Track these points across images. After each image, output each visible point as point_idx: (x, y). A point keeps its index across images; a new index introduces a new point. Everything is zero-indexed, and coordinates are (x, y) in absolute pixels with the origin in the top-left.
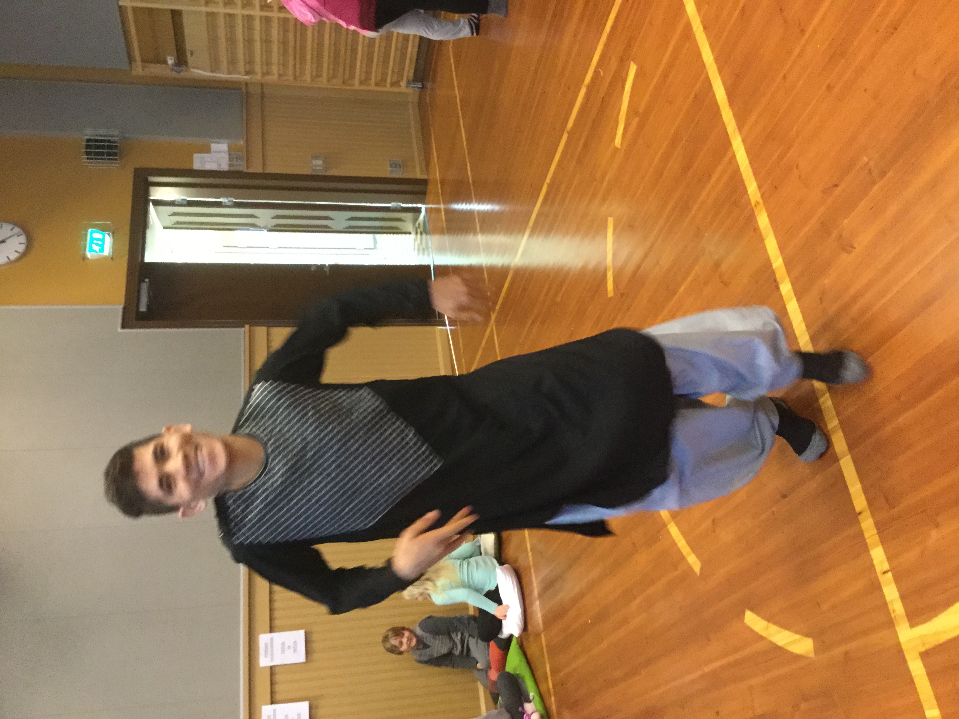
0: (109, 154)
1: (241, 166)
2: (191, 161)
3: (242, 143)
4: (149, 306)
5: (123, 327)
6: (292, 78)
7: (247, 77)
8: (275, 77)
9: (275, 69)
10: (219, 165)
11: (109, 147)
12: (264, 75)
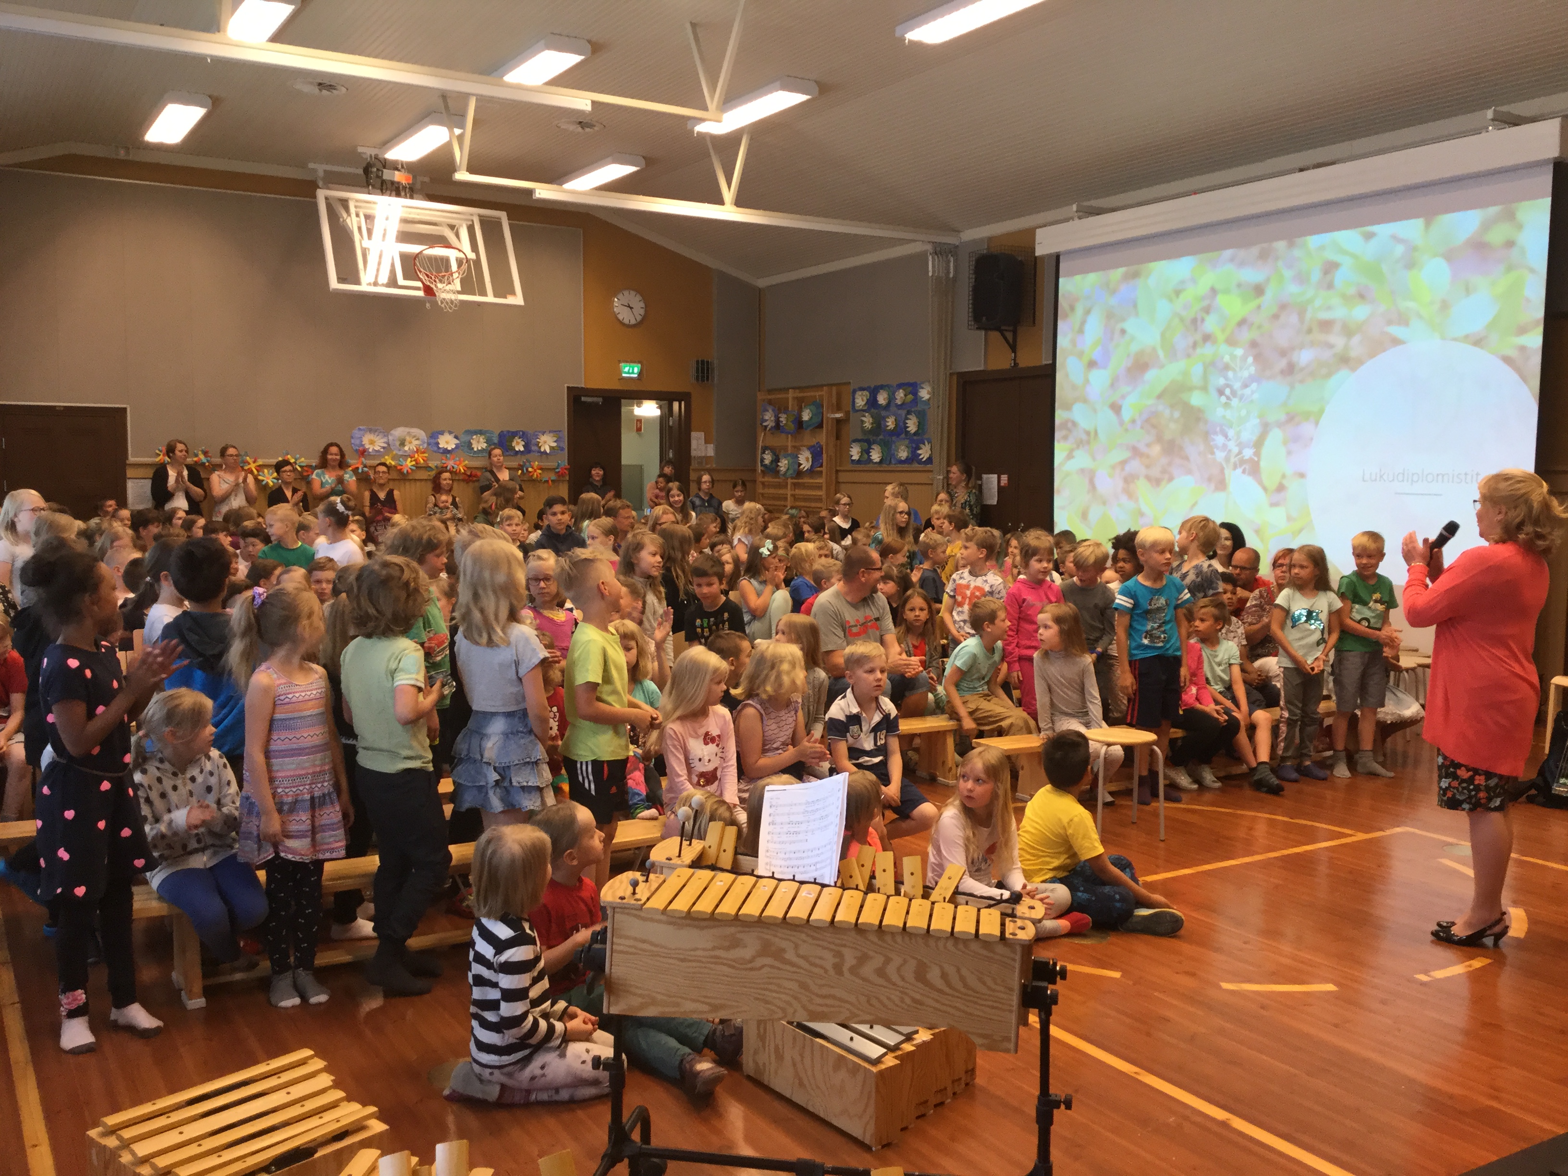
0: (697, 377)
1: (694, 465)
2: (697, 431)
4: (585, 402)
5: (568, 388)
7: (760, 471)
9: (767, 491)
10: (695, 450)
11: (703, 377)
12: (763, 483)
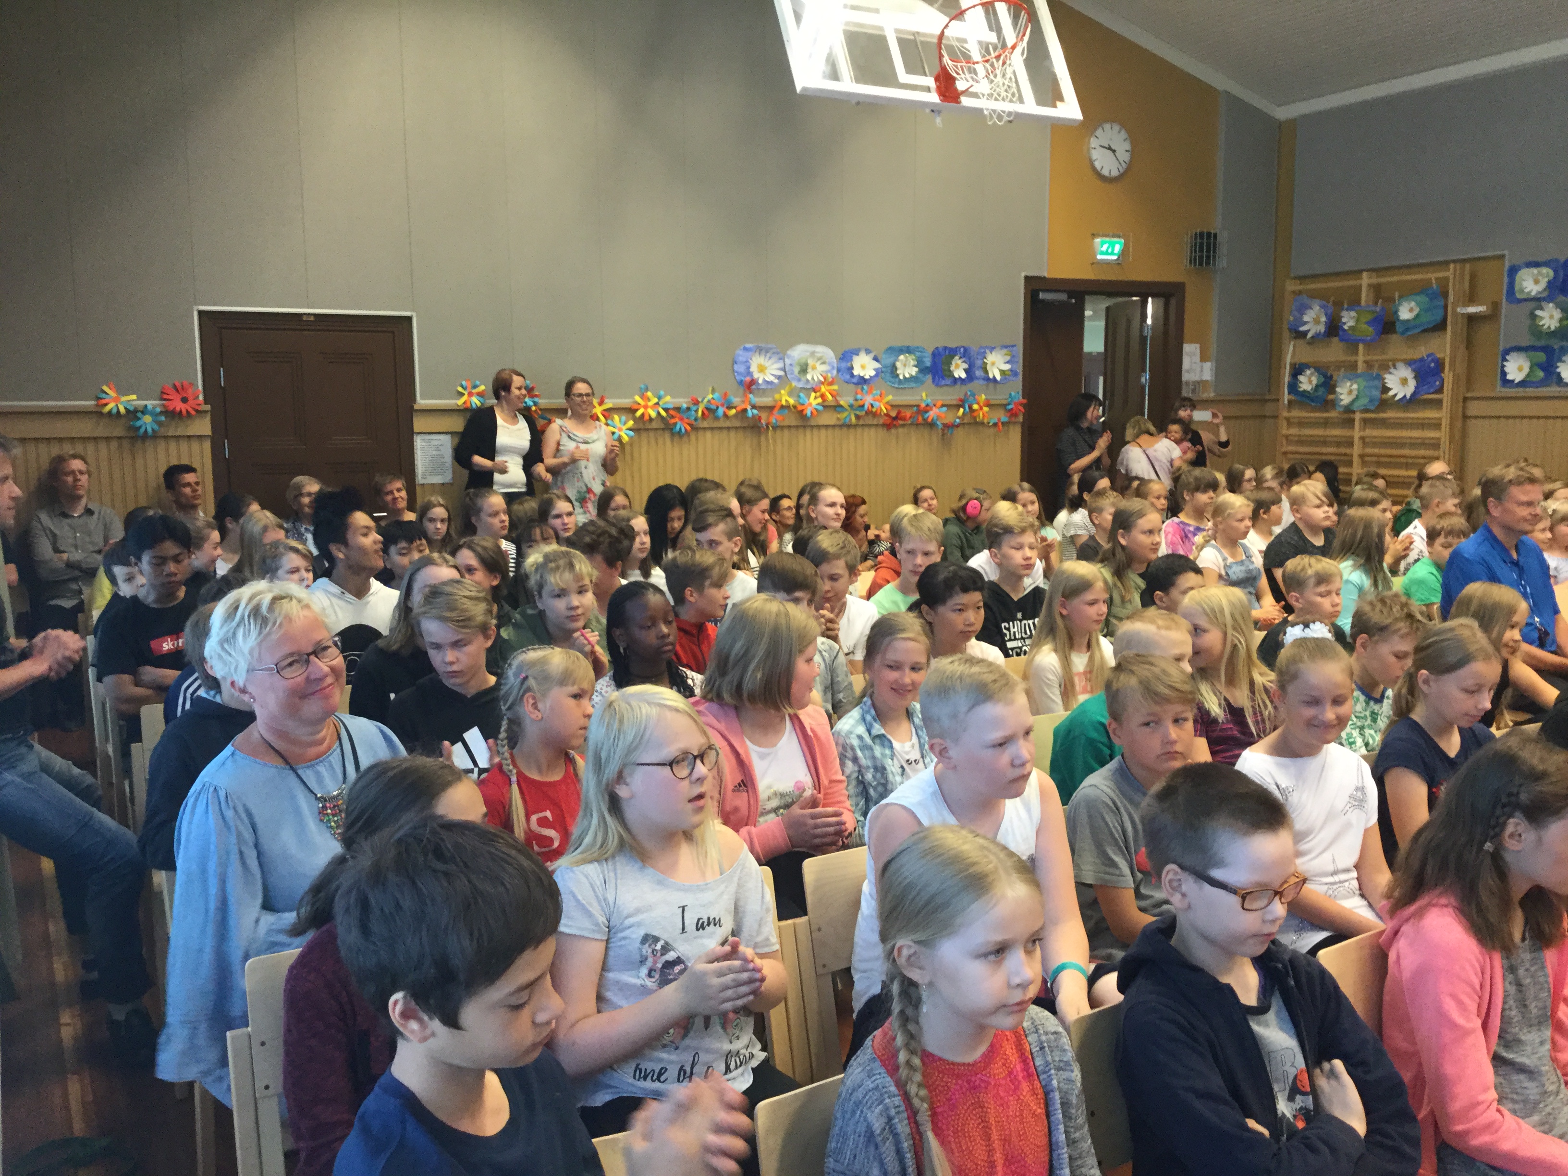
0: (1201, 257)
2: (1191, 342)
3: (1211, 394)
4: (1043, 301)
5: (1026, 278)
6: (1284, 449)
7: (1286, 402)
8: (1285, 432)
10: (1188, 371)
11: (1208, 257)
12: (1288, 419)
